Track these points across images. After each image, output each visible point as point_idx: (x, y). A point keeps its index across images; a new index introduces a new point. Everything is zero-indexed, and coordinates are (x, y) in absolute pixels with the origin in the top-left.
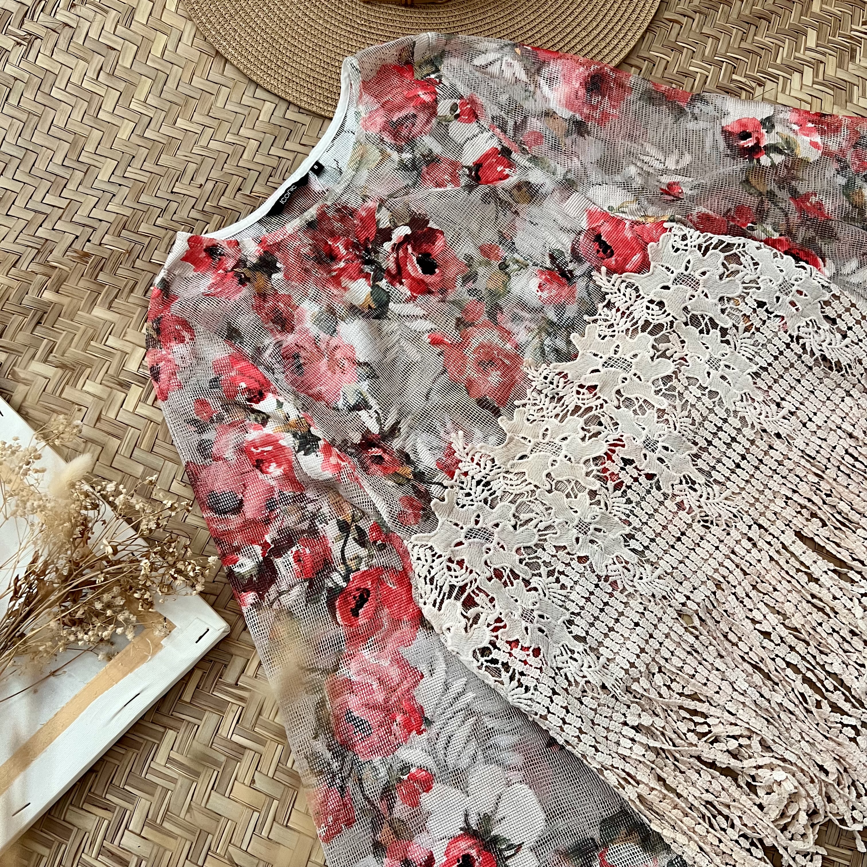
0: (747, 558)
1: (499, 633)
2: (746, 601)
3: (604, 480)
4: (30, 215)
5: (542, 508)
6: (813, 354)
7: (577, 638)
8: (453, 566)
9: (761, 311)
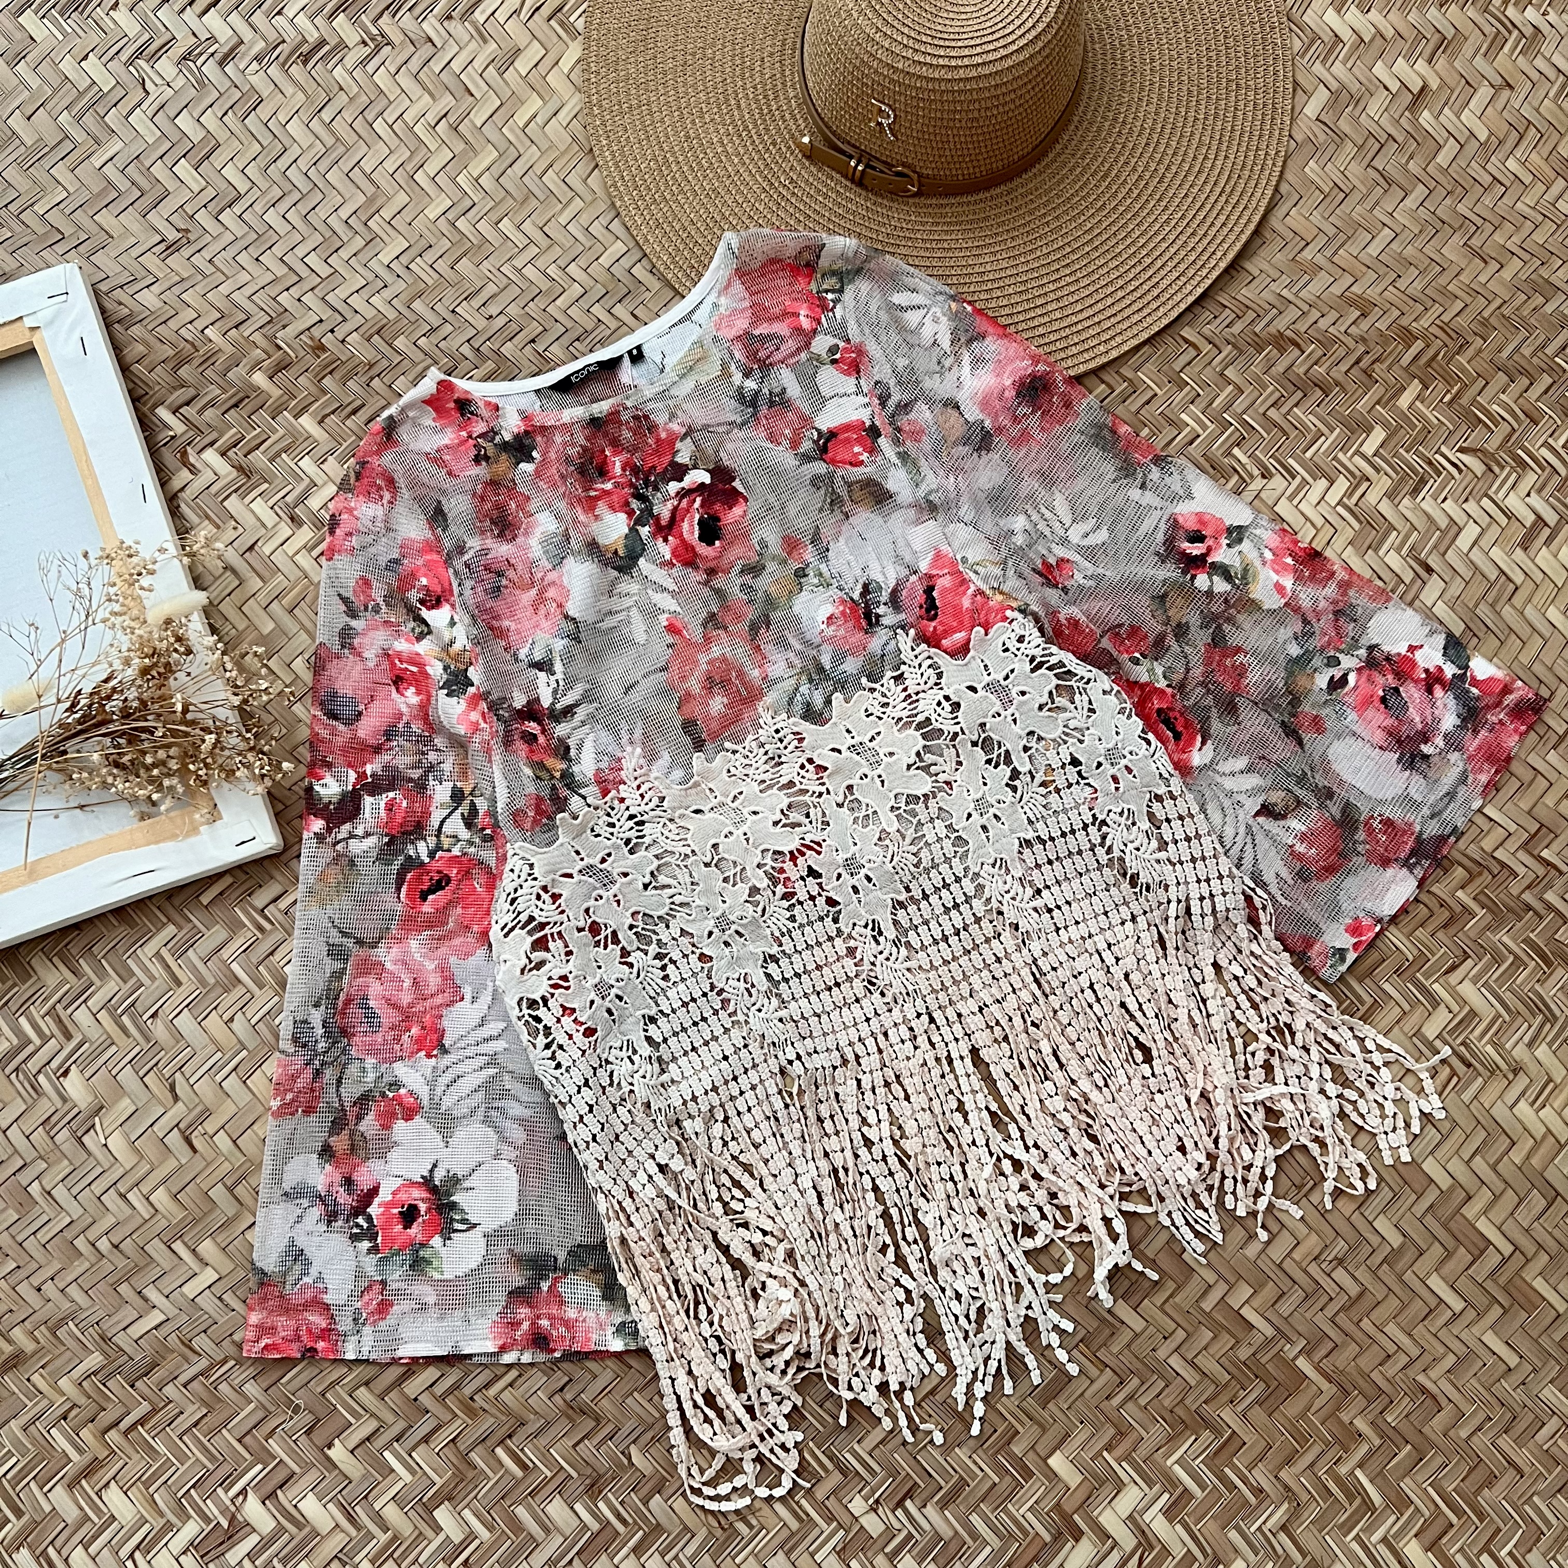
0: (896, 1048)
1: (557, 992)
2: (868, 1094)
3: (775, 882)
4: (281, 270)
5: (688, 880)
6: (1109, 851)
7: (649, 1039)
8: (545, 896)
9: (1071, 771)
